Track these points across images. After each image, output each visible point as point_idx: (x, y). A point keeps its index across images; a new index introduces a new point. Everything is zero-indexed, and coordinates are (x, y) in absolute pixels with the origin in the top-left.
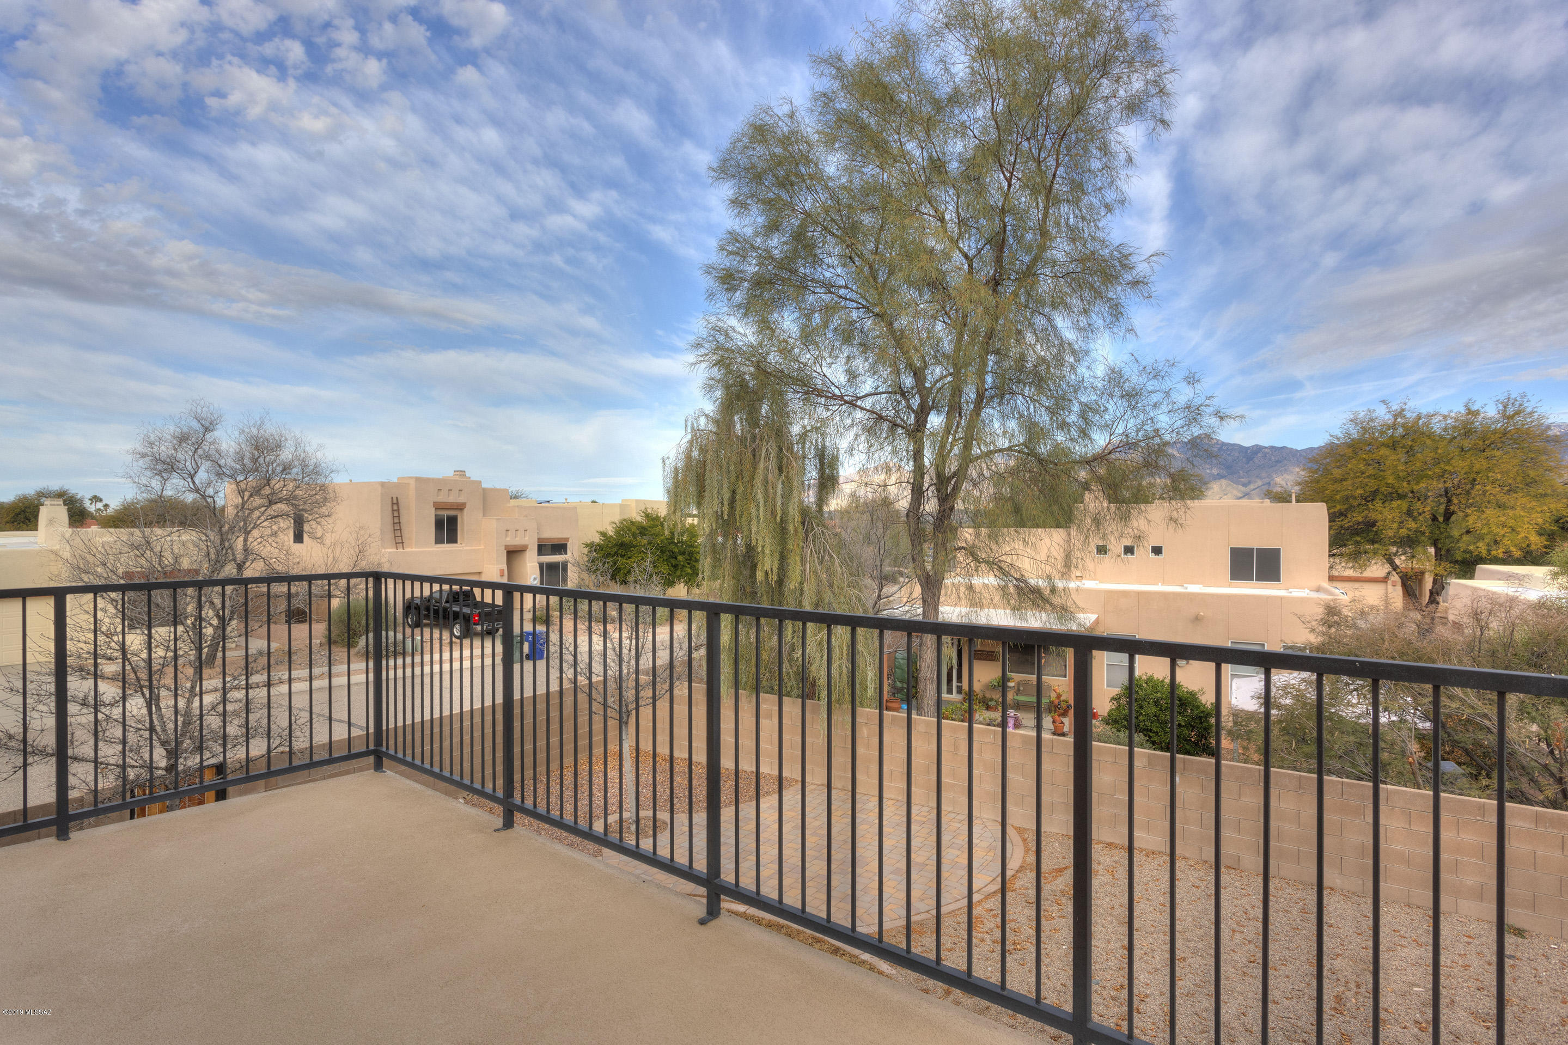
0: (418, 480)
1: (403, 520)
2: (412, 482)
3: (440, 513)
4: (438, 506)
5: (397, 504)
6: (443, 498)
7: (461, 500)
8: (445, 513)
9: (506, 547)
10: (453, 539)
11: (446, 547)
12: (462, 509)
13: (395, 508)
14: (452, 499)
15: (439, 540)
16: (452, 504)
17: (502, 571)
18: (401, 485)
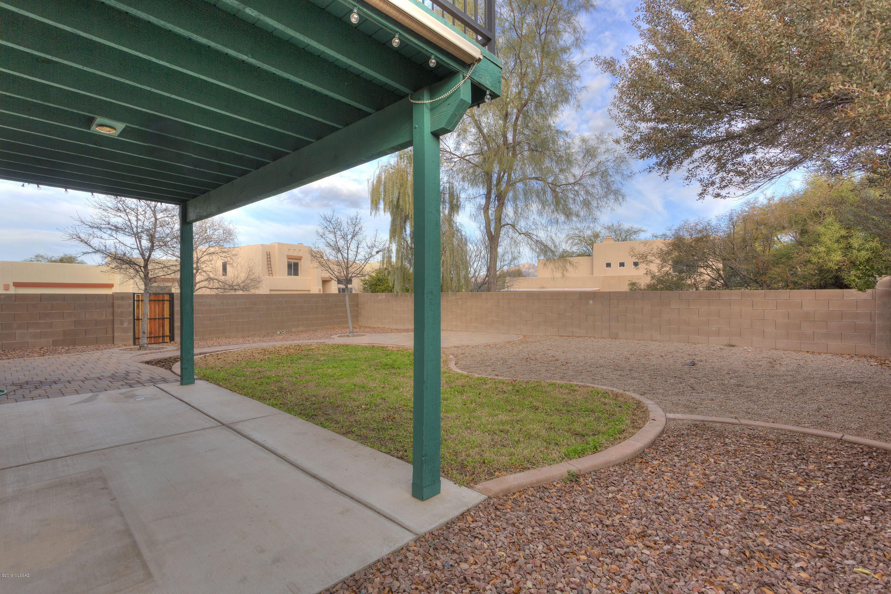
0: (279, 244)
1: (272, 263)
2: (277, 245)
3: (290, 260)
4: (289, 258)
5: (269, 255)
6: (291, 253)
7: (300, 254)
8: (293, 261)
9: (322, 278)
10: (296, 274)
11: (293, 277)
12: (300, 259)
13: (268, 257)
14: (296, 254)
15: (289, 274)
16: (295, 256)
17: (320, 290)
18: (271, 246)
